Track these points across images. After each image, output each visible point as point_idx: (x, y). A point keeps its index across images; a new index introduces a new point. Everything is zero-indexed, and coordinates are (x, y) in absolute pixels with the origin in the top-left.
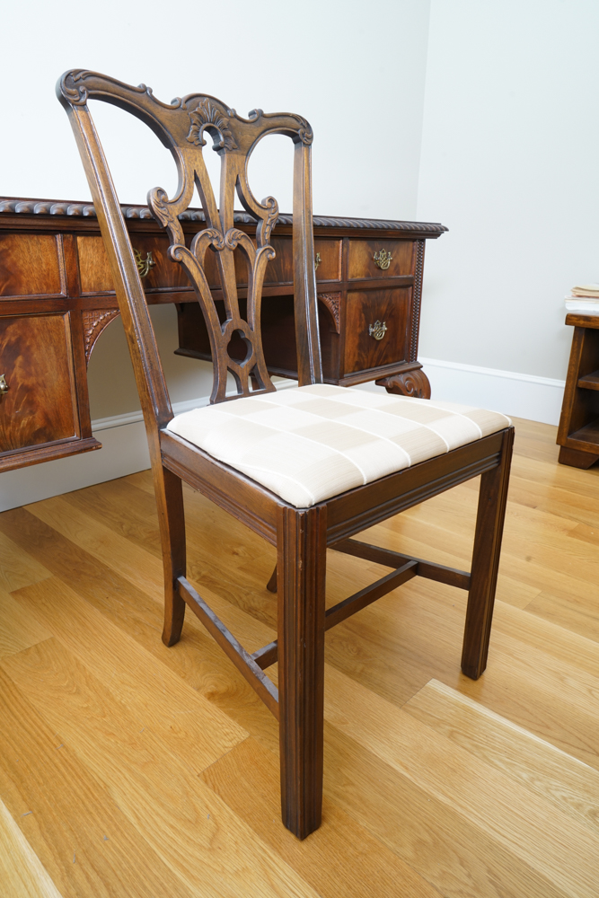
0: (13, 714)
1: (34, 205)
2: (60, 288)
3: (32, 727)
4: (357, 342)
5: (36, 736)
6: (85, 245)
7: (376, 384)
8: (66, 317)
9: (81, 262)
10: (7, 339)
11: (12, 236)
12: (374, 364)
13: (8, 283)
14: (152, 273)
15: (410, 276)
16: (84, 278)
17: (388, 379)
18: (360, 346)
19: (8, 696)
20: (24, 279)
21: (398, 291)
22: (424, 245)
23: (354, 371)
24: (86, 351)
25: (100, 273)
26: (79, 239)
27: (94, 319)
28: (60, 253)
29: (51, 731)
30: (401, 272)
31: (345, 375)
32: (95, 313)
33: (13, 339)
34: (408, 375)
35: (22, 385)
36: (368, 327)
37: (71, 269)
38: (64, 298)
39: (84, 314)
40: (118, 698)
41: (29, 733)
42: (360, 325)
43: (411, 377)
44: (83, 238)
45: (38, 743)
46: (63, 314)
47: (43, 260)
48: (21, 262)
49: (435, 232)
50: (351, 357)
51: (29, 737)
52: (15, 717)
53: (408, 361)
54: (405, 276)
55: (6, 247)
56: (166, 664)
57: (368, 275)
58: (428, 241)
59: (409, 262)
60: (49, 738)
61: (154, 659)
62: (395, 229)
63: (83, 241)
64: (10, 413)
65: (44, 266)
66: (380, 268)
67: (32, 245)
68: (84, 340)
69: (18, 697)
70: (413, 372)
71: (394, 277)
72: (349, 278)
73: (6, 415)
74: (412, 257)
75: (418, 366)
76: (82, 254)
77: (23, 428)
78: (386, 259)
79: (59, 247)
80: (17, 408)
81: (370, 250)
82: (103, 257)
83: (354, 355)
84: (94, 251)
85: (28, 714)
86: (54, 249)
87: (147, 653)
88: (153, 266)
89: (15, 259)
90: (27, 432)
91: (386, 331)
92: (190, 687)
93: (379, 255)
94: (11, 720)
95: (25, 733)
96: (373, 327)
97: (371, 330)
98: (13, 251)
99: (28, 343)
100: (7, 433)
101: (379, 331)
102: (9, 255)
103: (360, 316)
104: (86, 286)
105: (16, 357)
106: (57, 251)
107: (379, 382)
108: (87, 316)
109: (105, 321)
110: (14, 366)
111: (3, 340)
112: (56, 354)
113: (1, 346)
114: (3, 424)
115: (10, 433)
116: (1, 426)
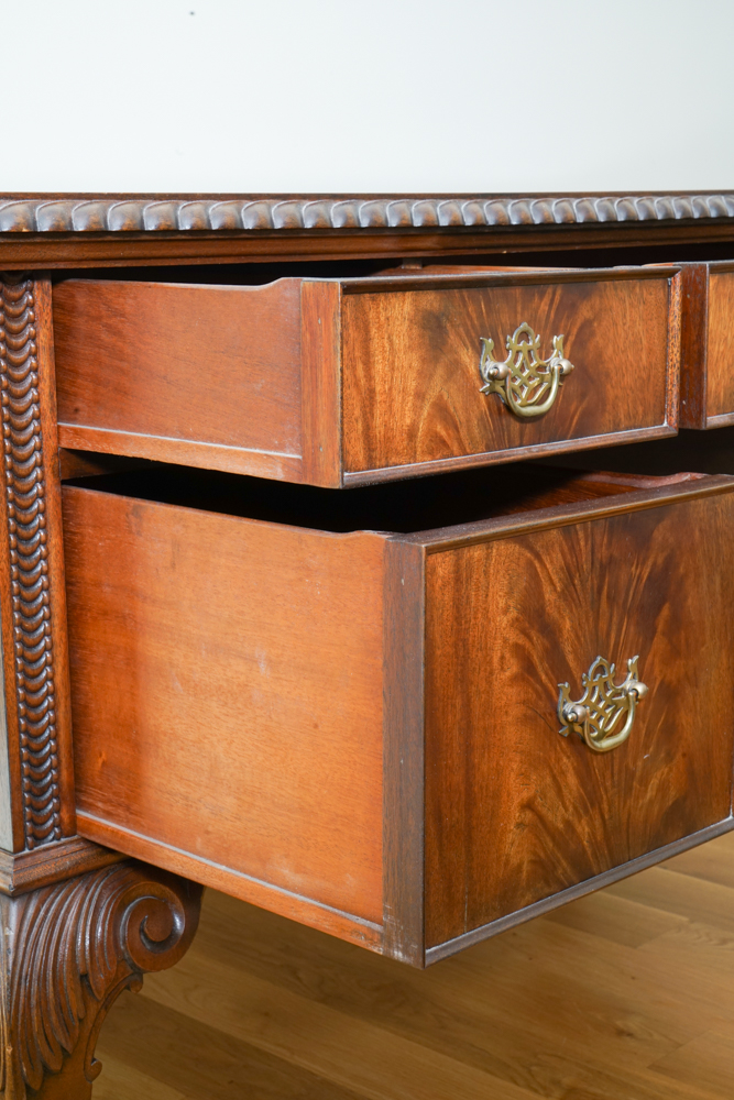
2: (663, 413)
10: (650, 563)
28: (676, 324)
33: (660, 561)
35: (662, 682)
47: (644, 341)
64: (635, 763)
65: (644, 357)
67: (631, 306)
73: (627, 767)
77: (651, 802)
79: (676, 308)
80: (646, 747)
86: (663, 314)
90: (656, 809)
99: (682, 570)
100: (624, 817)
105: (660, 609)
106: (667, 316)
110: (654, 632)
111: (644, 563)
112: (722, 596)
113: (640, 578)
114: (619, 792)
115: (629, 817)
116: (616, 798)
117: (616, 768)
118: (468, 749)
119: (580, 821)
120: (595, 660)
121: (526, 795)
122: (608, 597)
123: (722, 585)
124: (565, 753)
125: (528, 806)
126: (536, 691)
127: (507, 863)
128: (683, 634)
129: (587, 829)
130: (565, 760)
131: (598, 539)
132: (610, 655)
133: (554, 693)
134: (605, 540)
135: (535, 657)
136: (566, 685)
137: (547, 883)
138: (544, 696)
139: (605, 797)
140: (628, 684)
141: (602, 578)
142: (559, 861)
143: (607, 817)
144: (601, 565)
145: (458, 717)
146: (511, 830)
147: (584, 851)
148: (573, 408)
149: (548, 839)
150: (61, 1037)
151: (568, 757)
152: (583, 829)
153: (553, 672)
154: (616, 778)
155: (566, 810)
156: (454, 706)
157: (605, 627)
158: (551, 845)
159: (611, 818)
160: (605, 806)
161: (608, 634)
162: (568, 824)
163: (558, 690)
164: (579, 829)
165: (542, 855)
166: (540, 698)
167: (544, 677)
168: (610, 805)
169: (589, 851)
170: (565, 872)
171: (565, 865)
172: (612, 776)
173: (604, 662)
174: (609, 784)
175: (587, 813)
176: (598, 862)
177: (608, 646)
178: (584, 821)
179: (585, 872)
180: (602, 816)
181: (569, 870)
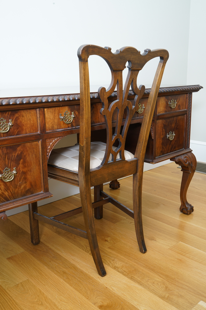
1: (30, 99)
2: (38, 130)
4: (161, 142)
6: (48, 112)
7: (170, 160)
8: (40, 142)
9: (46, 119)
10: (17, 153)
11: (20, 111)
12: (169, 151)
13: (18, 130)
14: (74, 120)
15: (185, 110)
16: (47, 125)
17: (176, 158)
18: (163, 144)
19: (12, 305)
20: (24, 128)
21: (180, 117)
22: (192, 95)
23: (160, 155)
24: (47, 155)
25: (53, 123)
26: (45, 110)
27: (50, 142)
28: (38, 116)
30: (181, 108)
31: (156, 158)
32: (51, 139)
33: (19, 153)
34: (185, 155)
35: (22, 171)
36: (166, 135)
37: (42, 122)
38: (39, 134)
39: (47, 140)
40: (60, 307)
42: (163, 134)
43: (187, 156)
44: (47, 109)
46: (39, 141)
47: (32, 119)
48: (23, 121)
49: (197, 89)
50: (159, 149)
53: (185, 149)
54: (183, 110)
55: (18, 116)
56: (79, 292)
57: (166, 112)
58: (194, 94)
59: (185, 103)
61: (74, 290)
62: (178, 90)
63: (47, 110)
64: (17, 183)
65: (32, 122)
66: (171, 108)
67: (28, 114)
68: (47, 151)
69: (16, 305)
70: (188, 154)
71: (178, 111)
72: (157, 114)
73: (15, 184)
74: (186, 101)
75: (190, 150)
76: (46, 115)
77: (22, 189)
78: (174, 104)
79: (38, 114)
80: (20, 181)
81: (166, 100)
82: (54, 116)
83: (160, 148)
84: (51, 114)
86: (36, 115)
87: (70, 287)
88: (74, 117)
89: (21, 120)
90: (24, 190)
91: (174, 136)
92: (91, 303)
93: (170, 102)
96: (168, 134)
97: (168, 136)
98: (20, 117)
99: (25, 154)
100: (16, 192)
101: (171, 136)
102: (19, 119)
103: (163, 130)
104: (48, 128)
105: (20, 160)
106: (37, 115)
107: (171, 159)
108: (48, 141)
109: (55, 142)
110: (19, 164)
111: (15, 153)
112: (35, 158)
113: (15, 156)
114: (14, 188)
115: (17, 191)
116: (14, 189)
117: (13, 184)
120: (5, 168)
122: (7, 158)
123: (35, 156)
128: (26, 164)
131: (4, 150)
134: (6, 150)
140: (13, 172)
141: (6, 156)
142: (1, 198)
144: (5, 154)
148: (15, 131)
152: (6, 193)
154: (13, 186)
155: (2, 191)
157: (7, 163)
160: (11, 190)
161: (8, 164)
164: (5, 194)
168: (12, 190)
169: (8, 197)
170: (3, 200)
171: (3, 199)
172: (12, 185)
173: (8, 168)
174: (11, 187)
175: (7, 191)
176: (11, 199)
177: (8, 166)
178: (6, 192)
179: (8, 200)
180: (11, 192)
181: (4, 200)
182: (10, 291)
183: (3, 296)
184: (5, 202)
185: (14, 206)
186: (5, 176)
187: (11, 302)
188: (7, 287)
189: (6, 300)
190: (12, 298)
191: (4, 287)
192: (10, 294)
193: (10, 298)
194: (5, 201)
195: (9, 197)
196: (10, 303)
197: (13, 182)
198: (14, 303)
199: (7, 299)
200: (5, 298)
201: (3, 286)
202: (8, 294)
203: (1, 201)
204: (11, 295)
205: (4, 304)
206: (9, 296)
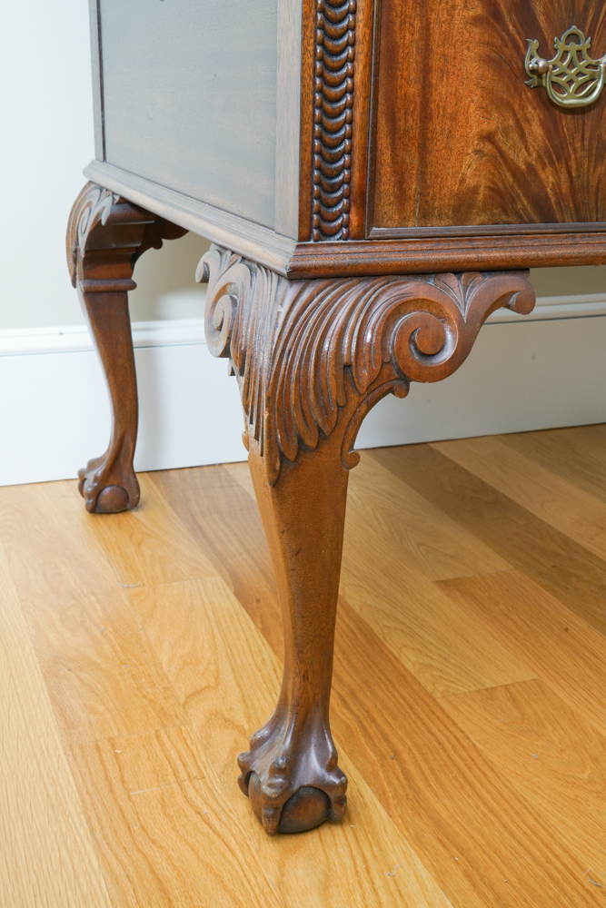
0: (485, 804)
3: (531, 840)
5: (543, 860)
19: (469, 768)
29: (576, 861)
41: (529, 853)
45: (551, 877)
51: (528, 858)
52: (491, 811)
60: (572, 874)
69: (490, 774)
85: (517, 813)
94: (485, 815)
95: (520, 849)
114: (589, 156)
115: (599, 181)
116: (586, 161)
117: (587, 135)
118: (426, 70)
119: (544, 169)
120: (569, 28)
121: (485, 127)
124: (531, 103)
125: (488, 137)
126: (502, 39)
127: (462, 181)
129: (551, 179)
130: (530, 109)
132: (587, 28)
133: (521, 45)
135: (502, 6)
136: (536, 41)
137: (505, 212)
138: (510, 44)
139: (573, 156)
140: (604, 60)
142: (518, 197)
143: (574, 174)
145: (416, 37)
146: (468, 154)
147: (548, 198)
149: (508, 174)
150: (317, 416)
151: (534, 108)
152: (548, 177)
153: (521, 25)
154: (586, 143)
155: (530, 154)
156: (412, 25)
158: (511, 180)
159: (579, 177)
160: (573, 164)
161: (586, 9)
162: (529, 166)
163: (526, 45)
164: (543, 176)
165: (501, 185)
166: (506, 46)
167: (511, 27)
168: (579, 165)
169: (553, 200)
170: (525, 209)
171: (525, 202)
172: (583, 139)
173: (580, 32)
174: (578, 145)
175: (552, 164)
176: (562, 212)
177: (585, 19)
178: (549, 170)
179: (547, 216)
180: (569, 173)
181: (529, 208)
182: (455, 707)
183: (425, 718)
184: (531, 221)
185: (574, 251)
186: (561, 75)
187: (464, 754)
188: (441, 688)
189: (441, 738)
190: (468, 739)
191: (429, 688)
192: (456, 721)
193: (459, 735)
194: (535, 217)
195: (558, 203)
196: (460, 756)
197: (589, 119)
198: (479, 761)
199: (444, 735)
200: (434, 729)
201: (422, 680)
202: (448, 716)
203: (517, 213)
204: (460, 725)
205: (432, 755)
206: (453, 729)
